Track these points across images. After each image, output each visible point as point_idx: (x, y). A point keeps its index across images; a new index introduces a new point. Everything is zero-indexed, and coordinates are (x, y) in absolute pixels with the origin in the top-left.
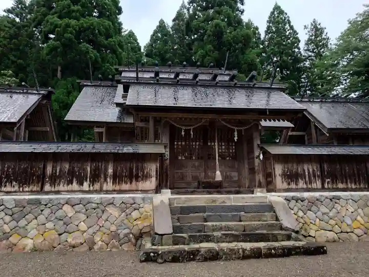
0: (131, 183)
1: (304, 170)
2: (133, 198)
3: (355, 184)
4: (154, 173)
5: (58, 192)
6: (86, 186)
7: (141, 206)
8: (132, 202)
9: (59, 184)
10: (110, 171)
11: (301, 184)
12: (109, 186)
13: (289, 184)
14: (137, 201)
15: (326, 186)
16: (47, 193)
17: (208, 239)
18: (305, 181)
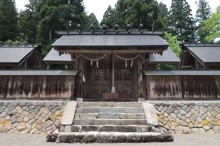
0: (56, 94)
1: (170, 86)
2: (57, 103)
3: (206, 95)
4: (70, 88)
5: (14, 99)
6: (30, 95)
7: (61, 108)
8: (56, 105)
9: (15, 94)
10: (44, 86)
11: (168, 95)
12: (43, 95)
13: (159, 95)
14: (59, 104)
15: (185, 96)
16: (8, 99)
17: (94, 129)
18: (171, 93)
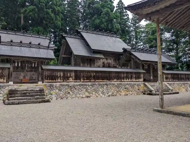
0: (138, 79)
1: (169, 77)
2: (140, 83)
3: (177, 80)
4: (142, 77)
5: (125, 82)
6: (130, 80)
7: (141, 85)
10: (134, 76)
11: (168, 80)
12: (134, 80)
15: (172, 80)
16: (123, 82)
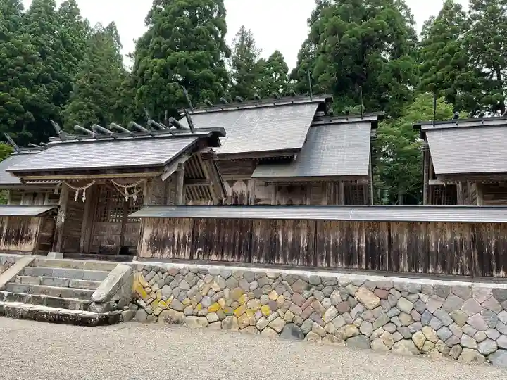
0: (17, 244)
1: (174, 236)
2: (15, 258)
3: (233, 256)
4: (34, 235)
10: (4, 231)
11: (168, 253)
12: (2, 245)
13: (154, 253)
15: (195, 257)
18: (173, 248)
